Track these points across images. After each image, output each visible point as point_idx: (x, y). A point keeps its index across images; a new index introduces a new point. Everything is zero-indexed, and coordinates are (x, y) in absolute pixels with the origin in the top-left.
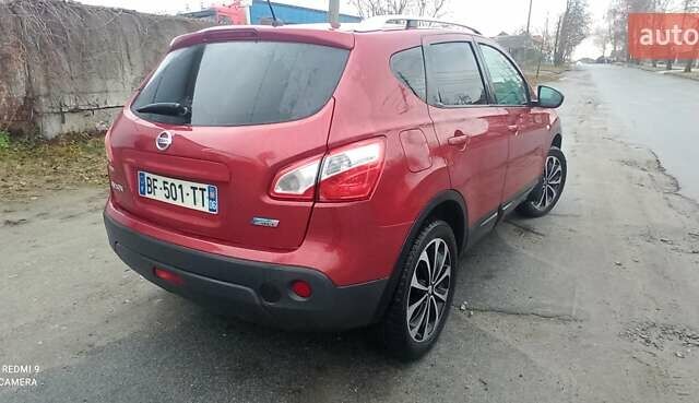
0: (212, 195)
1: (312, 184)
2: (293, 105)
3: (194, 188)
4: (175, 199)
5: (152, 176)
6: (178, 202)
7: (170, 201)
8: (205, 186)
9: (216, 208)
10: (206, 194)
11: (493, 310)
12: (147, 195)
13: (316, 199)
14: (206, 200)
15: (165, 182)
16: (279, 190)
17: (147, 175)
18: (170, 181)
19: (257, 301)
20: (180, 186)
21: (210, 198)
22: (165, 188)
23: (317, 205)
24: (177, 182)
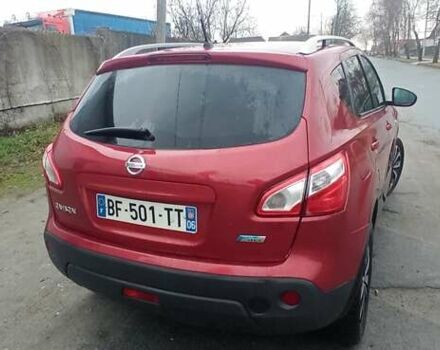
0: (191, 216)
1: (299, 201)
2: (267, 125)
3: (169, 210)
4: (145, 220)
5: (114, 199)
6: (149, 223)
7: (138, 222)
8: (183, 207)
9: (195, 227)
10: (183, 214)
11: (393, 287)
12: (108, 217)
13: (302, 214)
14: (183, 221)
15: (131, 205)
16: (266, 209)
17: (107, 197)
18: (138, 203)
19: (245, 313)
20: (152, 208)
21: (187, 218)
22: (132, 210)
23: (304, 220)
24: (148, 205)
